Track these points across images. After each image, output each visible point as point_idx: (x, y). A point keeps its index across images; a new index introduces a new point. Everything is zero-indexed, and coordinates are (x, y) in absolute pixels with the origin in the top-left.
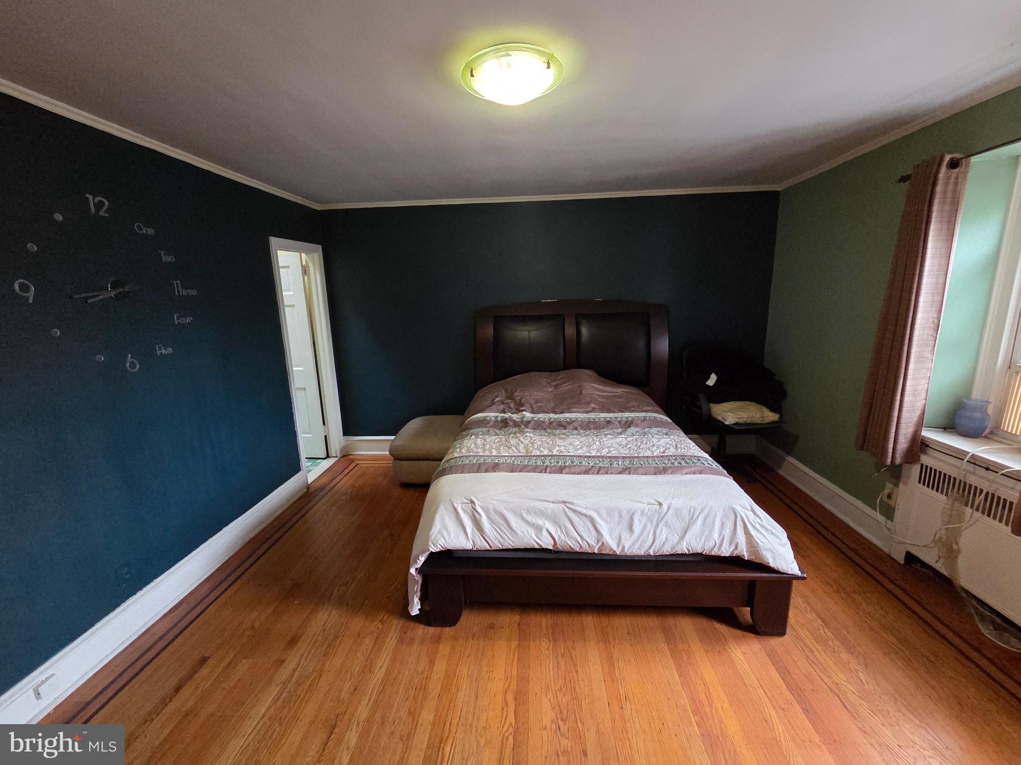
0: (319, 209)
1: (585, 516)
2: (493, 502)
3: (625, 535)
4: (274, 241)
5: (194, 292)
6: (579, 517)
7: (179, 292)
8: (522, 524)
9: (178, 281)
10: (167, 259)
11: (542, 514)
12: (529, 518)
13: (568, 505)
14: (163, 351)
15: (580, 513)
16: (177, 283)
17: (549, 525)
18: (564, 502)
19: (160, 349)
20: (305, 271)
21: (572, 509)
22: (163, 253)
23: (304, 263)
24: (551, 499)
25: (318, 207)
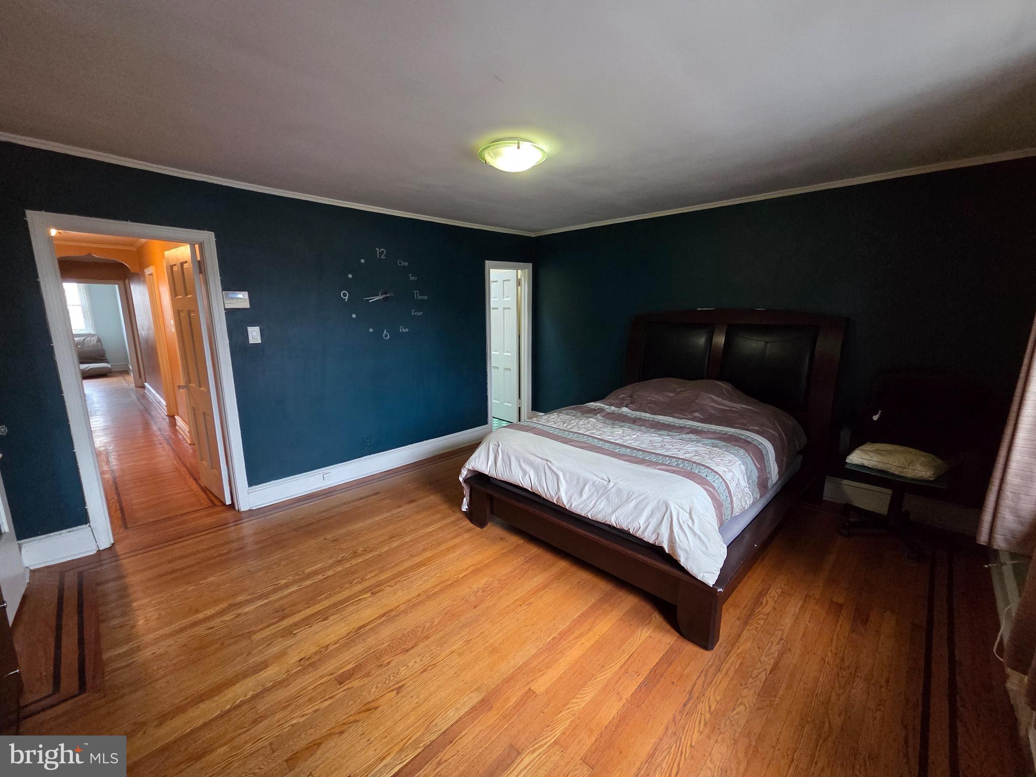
0: (534, 236)
1: (555, 473)
2: (509, 448)
3: (576, 496)
4: (487, 263)
5: (426, 298)
6: (551, 473)
7: (417, 298)
8: (518, 467)
9: (418, 291)
10: (412, 278)
11: (531, 464)
12: (523, 465)
13: (548, 463)
14: (403, 330)
15: (552, 470)
16: (417, 293)
17: (532, 473)
18: (547, 460)
19: (402, 329)
20: (519, 283)
21: (550, 468)
22: (410, 275)
23: (519, 277)
24: (540, 456)
25: (533, 235)
